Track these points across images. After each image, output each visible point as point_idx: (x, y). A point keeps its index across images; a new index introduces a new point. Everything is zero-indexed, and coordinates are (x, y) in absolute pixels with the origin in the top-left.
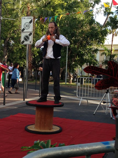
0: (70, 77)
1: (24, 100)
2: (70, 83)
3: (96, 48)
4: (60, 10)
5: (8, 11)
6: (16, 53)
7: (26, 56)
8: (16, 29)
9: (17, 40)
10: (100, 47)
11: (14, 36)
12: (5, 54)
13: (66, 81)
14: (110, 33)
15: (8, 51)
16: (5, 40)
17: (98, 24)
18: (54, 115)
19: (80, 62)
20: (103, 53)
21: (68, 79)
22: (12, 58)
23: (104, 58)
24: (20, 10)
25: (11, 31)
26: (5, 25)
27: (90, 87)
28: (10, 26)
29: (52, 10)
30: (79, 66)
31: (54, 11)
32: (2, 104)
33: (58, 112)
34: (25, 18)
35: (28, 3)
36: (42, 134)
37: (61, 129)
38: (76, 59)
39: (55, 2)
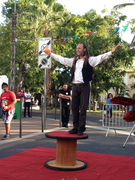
0: (95, 104)
1: (43, 131)
2: (94, 111)
3: (123, 69)
4: (81, 29)
5: (23, 32)
6: (33, 78)
7: (43, 81)
8: (32, 51)
9: (34, 63)
10: (128, 68)
11: (29, 59)
12: (20, 79)
13: (90, 108)
15: (24, 76)
16: (20, 64)
17: (125, 42)
18: (77, 148)
19: (105, 87)
20: (132, 76)
21: (92, 107)
22: (29, 84)
23: (133, 81)
24: (37, 31)
25: (27, 53)
26: (20, 47)
27: (118, 115)
28: (26, 48)
29: (72, 29)
30: (104, 91)
31: (74, 30)
32: (18, 136)
33: (82, 144)
34: (42, 40)
35: (45, 22)
36: (65, 171)
37: (86, 164)
38: (101, 83)
39: (75, 20)
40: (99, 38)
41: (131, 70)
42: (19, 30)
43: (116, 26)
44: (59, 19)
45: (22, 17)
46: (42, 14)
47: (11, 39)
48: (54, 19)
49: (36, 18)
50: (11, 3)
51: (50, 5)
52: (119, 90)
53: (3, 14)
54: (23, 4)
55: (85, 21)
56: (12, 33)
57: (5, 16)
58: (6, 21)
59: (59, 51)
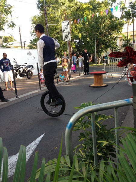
0: (99, 60)
3: (116, 36)
4: (87, 12)
5: (52, 19)
10: (119, 35)
13: (96, 63)
14: (126, 23)
17: (116, 18)
20: (122, 39)
23: (122, 42)
24: (60, 17)
30: (104, 51)
31: (83, 13)
34: (63, 22)
35: (64, 10)
38: (102, 46)
39: (83, 7)
42: (49, 18)
43: (110, 7)
44: (73, 7)
45: (49, 9)
46: (62, 5)
47: (45, 24)
48: (70, 7)
49: (58, 8)
50: (42, 0)
52: (114, 49)
53: (38, 8)
55: (89, 6)
56: (45, 20)
57: (39, 10)
58: (40, 13)
59: (75, 29)
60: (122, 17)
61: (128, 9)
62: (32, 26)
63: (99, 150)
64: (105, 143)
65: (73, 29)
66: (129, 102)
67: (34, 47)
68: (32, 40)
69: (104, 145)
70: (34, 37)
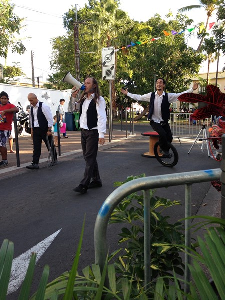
7: (109, 94)
8: (96, 64)
23: (199, 90)
24: (99, 41)
26: (84, 60)
29: (136, 37)
34: (105, 50)
35: (108, 31)
39: (139, 28)
40: (164, 45)
41: (197, 79)
42: (82, 42)
43: (182, 31)
44: (122, 27)
45: (84, 28)
46: (104, 22)
47: (74, 52)
48: (117, 27)
49: (98, 27)
50: (73, 13)
51: (112, 13)
53: (65, 25)
54: (84, 13)
55: (148, 28)
56: (75, 44)
57: (67, 28)
58: (69, 33)
59: (123, 62)
60: (201, 49)
61: (211, 36)
62: (52, 54)
63: (153, 260)
64: (165, 248)
65: (121, 63)
66: (212, 175)
67: (55, 87)
68: (52, 75)
69: (163, 251)
70: (56, 70)
